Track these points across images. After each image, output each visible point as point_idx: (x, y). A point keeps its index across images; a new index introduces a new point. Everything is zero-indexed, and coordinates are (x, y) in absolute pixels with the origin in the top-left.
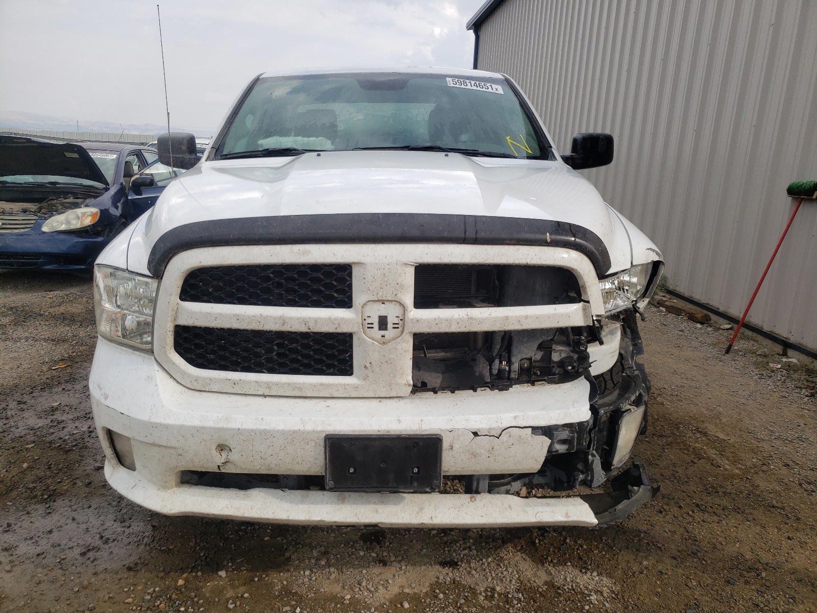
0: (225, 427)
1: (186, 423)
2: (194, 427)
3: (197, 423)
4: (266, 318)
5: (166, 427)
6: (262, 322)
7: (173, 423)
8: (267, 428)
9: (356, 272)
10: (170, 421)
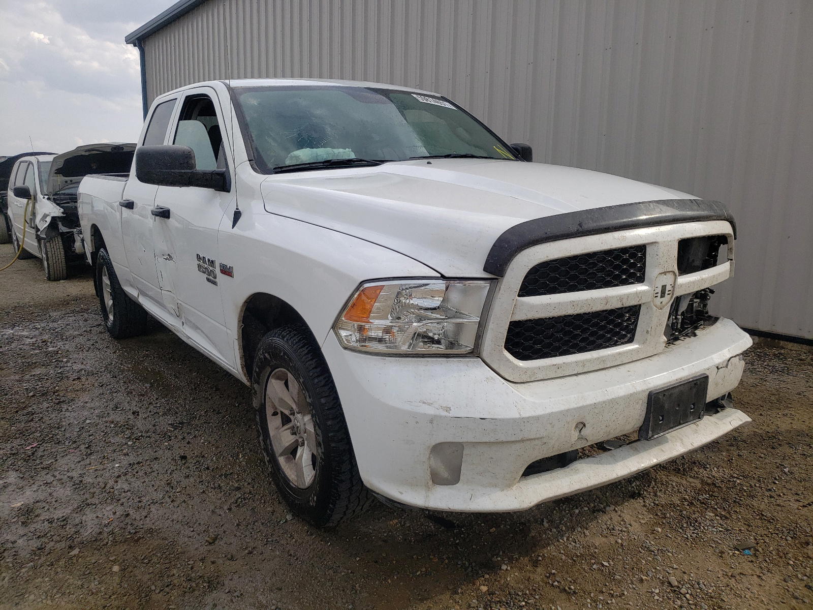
0: (585, 404)
1: (554, 410)
2: (561, 412)
3: (563, 408)
4: (593, 300)
5: (537, 418)
6: (592, 305)
7: (543, 413)
8: (613, 397)
9: (649, 250)
10: (539, 412)
